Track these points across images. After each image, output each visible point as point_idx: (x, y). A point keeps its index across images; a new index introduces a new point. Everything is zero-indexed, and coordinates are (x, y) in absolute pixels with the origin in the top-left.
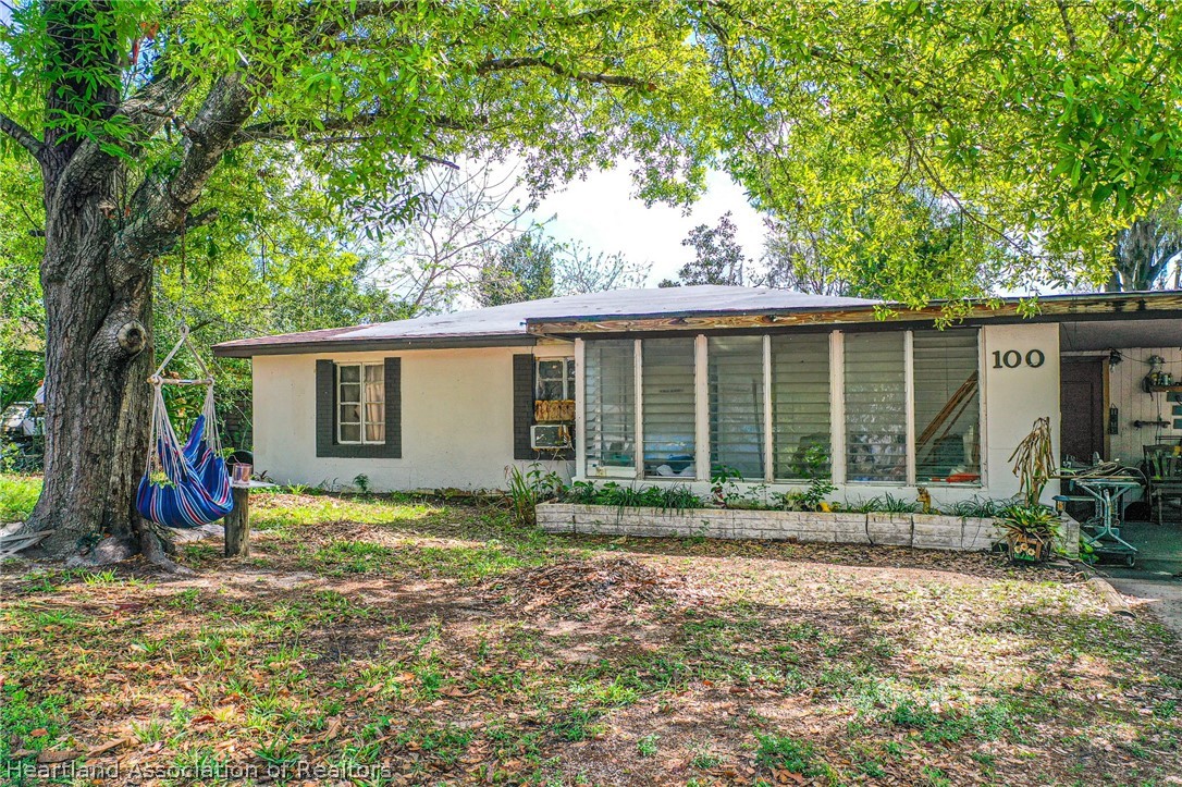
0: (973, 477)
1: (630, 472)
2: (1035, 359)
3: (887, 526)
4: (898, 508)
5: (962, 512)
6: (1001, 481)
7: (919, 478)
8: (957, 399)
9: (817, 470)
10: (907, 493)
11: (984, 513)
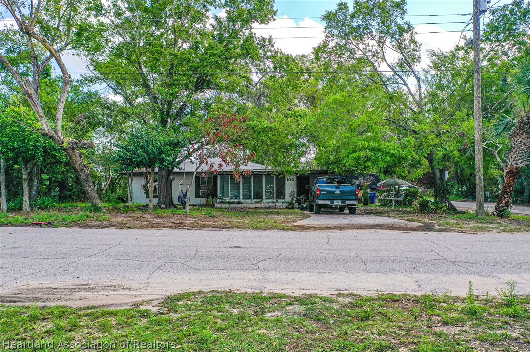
0: (284, 198)
1: (228, 198)
2: (293, 180)
3: (272, 205)
4: (274, 202)
5: (282, 203)
6: (288, 198)
7: (276, 198)
8: (282, 186)
9: (261, 197)
10: (275, 200)
11: (285, 202)
